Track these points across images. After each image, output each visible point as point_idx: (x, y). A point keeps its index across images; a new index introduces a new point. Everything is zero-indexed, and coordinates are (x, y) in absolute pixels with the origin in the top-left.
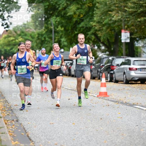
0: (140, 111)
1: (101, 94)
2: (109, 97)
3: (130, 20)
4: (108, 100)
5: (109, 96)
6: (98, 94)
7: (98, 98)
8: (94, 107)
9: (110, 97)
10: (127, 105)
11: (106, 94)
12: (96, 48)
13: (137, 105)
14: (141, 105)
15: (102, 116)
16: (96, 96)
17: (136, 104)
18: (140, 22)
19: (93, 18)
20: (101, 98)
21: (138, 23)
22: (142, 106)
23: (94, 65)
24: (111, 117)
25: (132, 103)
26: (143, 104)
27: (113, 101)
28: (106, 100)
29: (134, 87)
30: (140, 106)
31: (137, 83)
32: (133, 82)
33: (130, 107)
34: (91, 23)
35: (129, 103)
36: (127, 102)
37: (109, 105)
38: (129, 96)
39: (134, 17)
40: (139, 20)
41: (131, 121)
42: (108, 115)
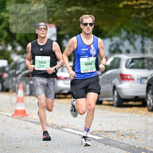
0: (71, 136)
1: (17, 112)
2: (28, 117)
3: (56, 11)
4: (28, 121)
5: (28, 115)
6: (14, 113)
7: (13, 118)
8: (7, 131)
9: (30, 117)
10: (53, 128)
11: (24, 112)
12: (10, 48)
13: (67, 128)
14: (72, 127)
15: (20, 143)
16: (11, 115)
17: (65, 126)
18: (70, 12)
19: (5, 7)
20: (17, 118)
21: (67, 14)
22: (74, 129)
23: (7, 72)
24: (31, 144)
25: (61, 125)
26: (76, 127)
27: (34, 122)
28: (24, 120)
29: (63, 103)
30: (71, 129)
31: (66, 98)
32: (62, 96)
33: (58, 130)
34: (3, 14)
35: (55, 125)
36: (53, 123)
37: (28, 128)
38: (56, 115)
39: (62, 6)
40: (69, 10)
41: (60, 150)
42: (28, 141)
